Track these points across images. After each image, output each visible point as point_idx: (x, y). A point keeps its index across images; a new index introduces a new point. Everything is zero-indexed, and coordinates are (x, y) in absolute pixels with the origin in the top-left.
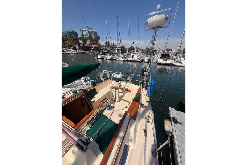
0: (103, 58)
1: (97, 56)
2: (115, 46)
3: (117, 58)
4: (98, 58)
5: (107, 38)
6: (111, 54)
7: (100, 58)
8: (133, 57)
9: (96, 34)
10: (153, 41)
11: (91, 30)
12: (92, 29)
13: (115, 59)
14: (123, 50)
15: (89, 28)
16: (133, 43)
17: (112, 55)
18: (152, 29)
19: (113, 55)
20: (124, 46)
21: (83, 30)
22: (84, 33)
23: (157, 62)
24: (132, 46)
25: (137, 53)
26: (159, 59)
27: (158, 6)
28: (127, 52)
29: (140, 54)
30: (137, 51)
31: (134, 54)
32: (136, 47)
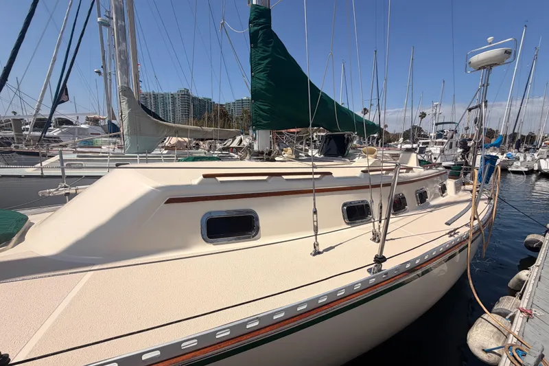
8: (422, 151)
10: (483, 86)
16: (423, 115)
18: (480, 69)
20: (386, 126)
23: (538, 171)
24: (417, 124)
25: (438, 140)
26: (545, 159)
27: (490, 39)
28: (401, 140)
29: (451, 143)
30: (439, 136)
31: (428, 143)
32: (437, 124)
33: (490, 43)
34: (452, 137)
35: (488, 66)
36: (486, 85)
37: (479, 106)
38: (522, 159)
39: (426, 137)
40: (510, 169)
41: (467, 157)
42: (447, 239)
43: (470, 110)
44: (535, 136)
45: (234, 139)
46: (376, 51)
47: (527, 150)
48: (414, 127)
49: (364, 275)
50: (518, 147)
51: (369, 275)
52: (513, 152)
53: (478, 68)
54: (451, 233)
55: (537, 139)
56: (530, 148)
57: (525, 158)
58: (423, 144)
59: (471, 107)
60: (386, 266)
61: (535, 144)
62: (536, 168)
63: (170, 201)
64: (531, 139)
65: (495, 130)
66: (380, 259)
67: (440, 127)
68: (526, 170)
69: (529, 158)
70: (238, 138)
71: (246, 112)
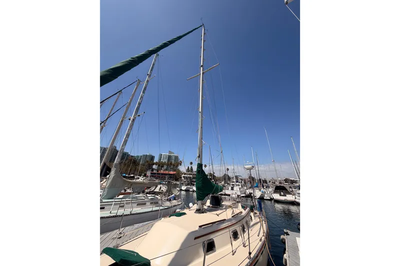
0: (189, 191)
1: (181, 186)
7: (184, 190)
8: (232, 189)
11: (172, 155)
12: (173, 153)
15: (170, 152)
16: (228, 169)
20: (214, 173)
21: (163, 154)
22: (162, 158)
23: (273, 199)
24: (227, 173)
25: (237, 184)
26: (273, 193)
30: (237, 181)
31: (234, 185)
40: (265, 198)
42: (260, 243)
44: (266, 180)
45: (156, 186)
49: (247, 261)
50: (263, 186)
51: (249, 260)
52: (263, 189)
54: (261, 240)
55: (268, 182)
56: (267, 186)
57: (267, 192)
58: (232, 185)
60: (252, 256)
63: (196, 238)
66: (250, 253)
68: (270, 198)
70: (159, 186)
71: (147, 162)
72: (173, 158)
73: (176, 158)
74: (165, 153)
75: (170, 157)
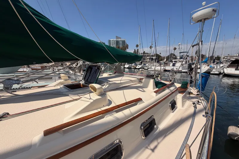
0: (131, 68)
1: (124, 65)
2: (146, 55)
3: (150, 67)
4: (125, 68)
5: (137, 46)
6: (141, 63)
7: (127, 68)
8: (174, 65)
9: (124, 43)
10: (200, 32)
11: (119, 40)
12: (120, 38)
13: (147, 68)
14: (158, 59)
15: (117, 37)
16: (175, 49)
17: (143, 64)
18: (198, 21)
19: (145, 64)
20: (160, 54)
21: (111, 40)
22: (111, 43)
23: (223, 73)
24: (173, 53)
25: (181, 60)
26: (226, 68)
27: (204, 3)
28: (165, 60)
29: (186, 61)
30: (181, 58)
31: (176, 61)
32: (180, 53)
33: (204, 6)
34: (187, 58)
35: (203, 20)
36: (202, 32)
37: (198, 44)
38: (216, 68)
39: (176, 58)
40: (211, 73)
41: (192, 74)
43: (193, 46)
44: (220, 57)
46: (153, 20)
47: (217, 63)
48: (171, 54)
50: (214, 62)
52: (212, 65)
53: (197, 21)
55: (221, 59)
56: (219, 63)
57: (217, 67)
58: (175, 61)
59: (193, 45)
61: (220, 61)
62: (222, 72)
64: (218, 58)
65: (204, 55)
67: (182, 54)
68: (218, 73)
69: (218, 67)
72: (121, 43)
73: (124, 42)
74: (113, 39)
75: (117, 42)
